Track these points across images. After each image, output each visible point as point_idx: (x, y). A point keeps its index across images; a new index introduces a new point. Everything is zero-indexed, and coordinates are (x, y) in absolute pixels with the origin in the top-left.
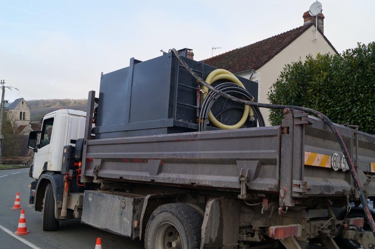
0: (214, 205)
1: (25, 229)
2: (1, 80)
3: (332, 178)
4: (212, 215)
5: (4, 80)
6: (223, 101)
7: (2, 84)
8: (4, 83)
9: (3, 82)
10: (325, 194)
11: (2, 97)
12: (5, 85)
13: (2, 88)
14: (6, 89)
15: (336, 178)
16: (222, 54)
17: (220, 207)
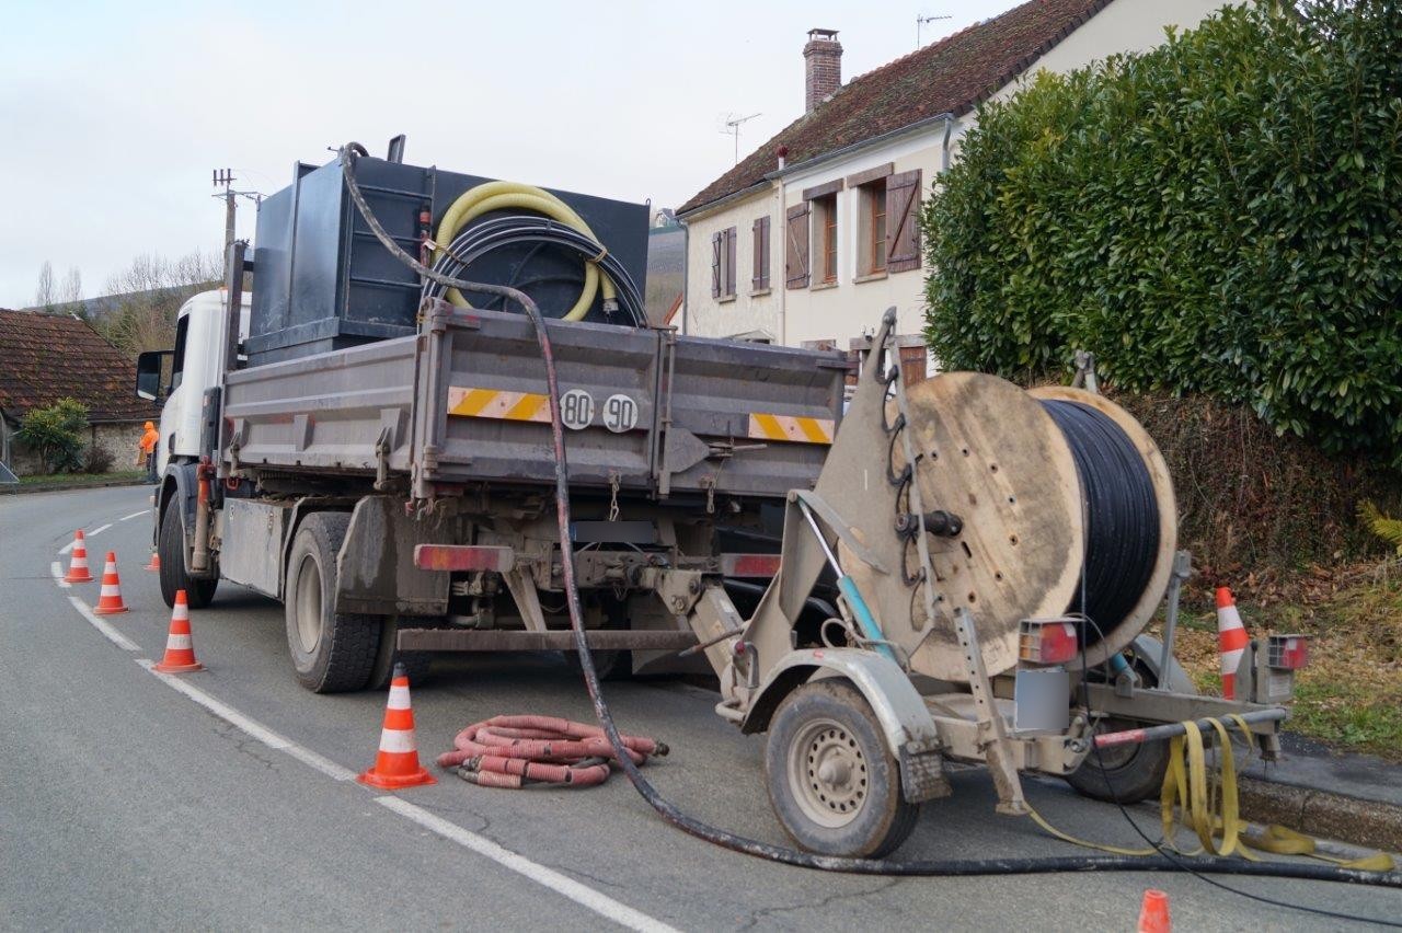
0: (369, 510)
1: (117, 600)
2: (215, 172)
3: (582, 446)
4: (364, 531)
5: (229, 170)
6: (512, 264)
7: (225, 183)
8: (229, 180)
9: (225, 177)
10: (529, 479)
11: (228, 227)
12: (234, 186)
13: (225, 197)
14: (237, 199)
15: (600, 447)
16: (941, 42)
17: (388, 514)
